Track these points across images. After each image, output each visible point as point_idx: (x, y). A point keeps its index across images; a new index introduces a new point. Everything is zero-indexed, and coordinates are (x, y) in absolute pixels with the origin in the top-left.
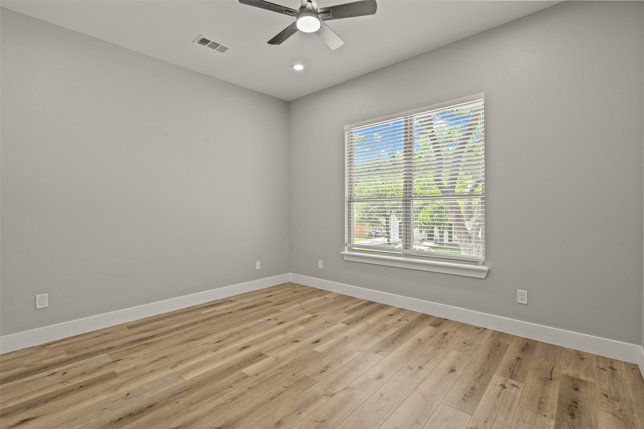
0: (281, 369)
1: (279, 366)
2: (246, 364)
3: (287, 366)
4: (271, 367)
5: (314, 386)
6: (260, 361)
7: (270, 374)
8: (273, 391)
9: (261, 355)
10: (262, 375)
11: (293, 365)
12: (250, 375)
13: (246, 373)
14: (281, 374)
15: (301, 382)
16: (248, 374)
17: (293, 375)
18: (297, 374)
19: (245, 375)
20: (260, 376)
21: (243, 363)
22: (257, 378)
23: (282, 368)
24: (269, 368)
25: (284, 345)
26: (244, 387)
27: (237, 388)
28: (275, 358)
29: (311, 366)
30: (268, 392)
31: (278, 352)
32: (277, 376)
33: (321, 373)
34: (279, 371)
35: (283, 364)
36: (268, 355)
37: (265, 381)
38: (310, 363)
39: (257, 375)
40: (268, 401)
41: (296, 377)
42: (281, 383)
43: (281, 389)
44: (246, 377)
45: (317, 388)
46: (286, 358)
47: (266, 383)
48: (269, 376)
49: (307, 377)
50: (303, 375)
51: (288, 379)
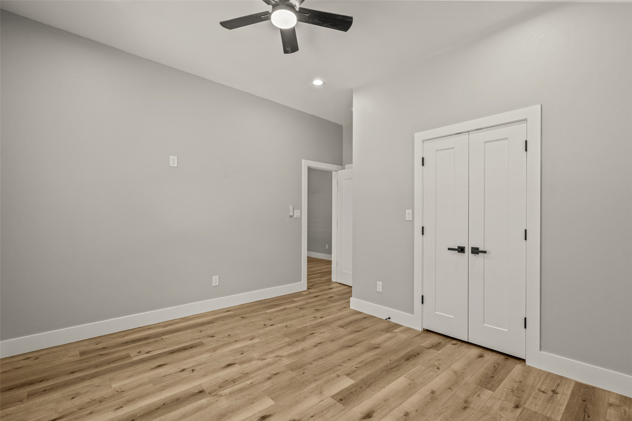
0: (316, 380)
1: (318, 383)
2: (353, 389)
3: (310, 383)
4: (326, 382)
5: (288, 363)
6: (340, 392)
7: (325, 376)
8: (321, 362)
9: (341, 400)
10: (334, 375)
11: (303, 382)
12: (345, 376)
13: (349, 379)
14: (316, 375)
15: (298, 367)
16: (346, 377)
17: (304, 373)
18: (301, 374)
19: (350, 376)
20: (335, 374)
21: (358, 391)
22: (338, 373)
23: (314, 381)
24: (328, 382)
25: (312, 417)
26: (346, 367)
27: (351, 366)
28: (323, 394)
29: (285, 380)
30: (325, 362)
31: (320, 403)
32: (319, 373)
33: (278, 373)
34: (317, 378)
35: (313, 385)
36: (332, 399)
37: (330, 370)
38: (285, 384)
39: (338, 376)
40: (324, 357)
41: (302, 371)
42: (315, 367)
43: (315, 363)
44: (348, 375)
45: (286, 361)
46: (310, 393)
47: (328, 368)
48: (326, 374)
49: (292, 370)
50: (295, 372)
51: (309, 370)
